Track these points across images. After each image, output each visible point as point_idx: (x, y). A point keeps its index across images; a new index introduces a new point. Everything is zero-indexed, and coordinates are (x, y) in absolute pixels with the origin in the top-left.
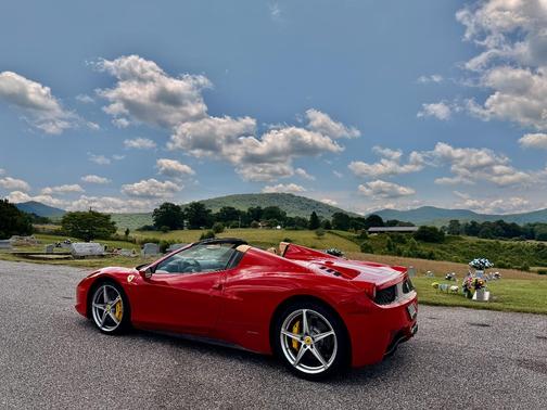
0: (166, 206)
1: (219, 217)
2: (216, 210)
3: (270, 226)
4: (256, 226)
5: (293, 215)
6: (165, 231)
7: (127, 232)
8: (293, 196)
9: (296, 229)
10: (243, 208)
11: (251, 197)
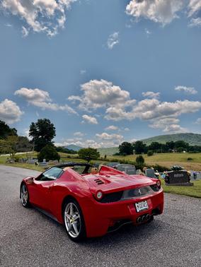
0: (124, 143)
1: (150, 148)
2: (148, 144)
3: (180, 151)
4: (171, 152)
5: (193, 145)
6: (125, 155)
7: (106, 156)
8: (193, 134)
9: (195, 153)
10: (164, 142)
11: (168, 136)
